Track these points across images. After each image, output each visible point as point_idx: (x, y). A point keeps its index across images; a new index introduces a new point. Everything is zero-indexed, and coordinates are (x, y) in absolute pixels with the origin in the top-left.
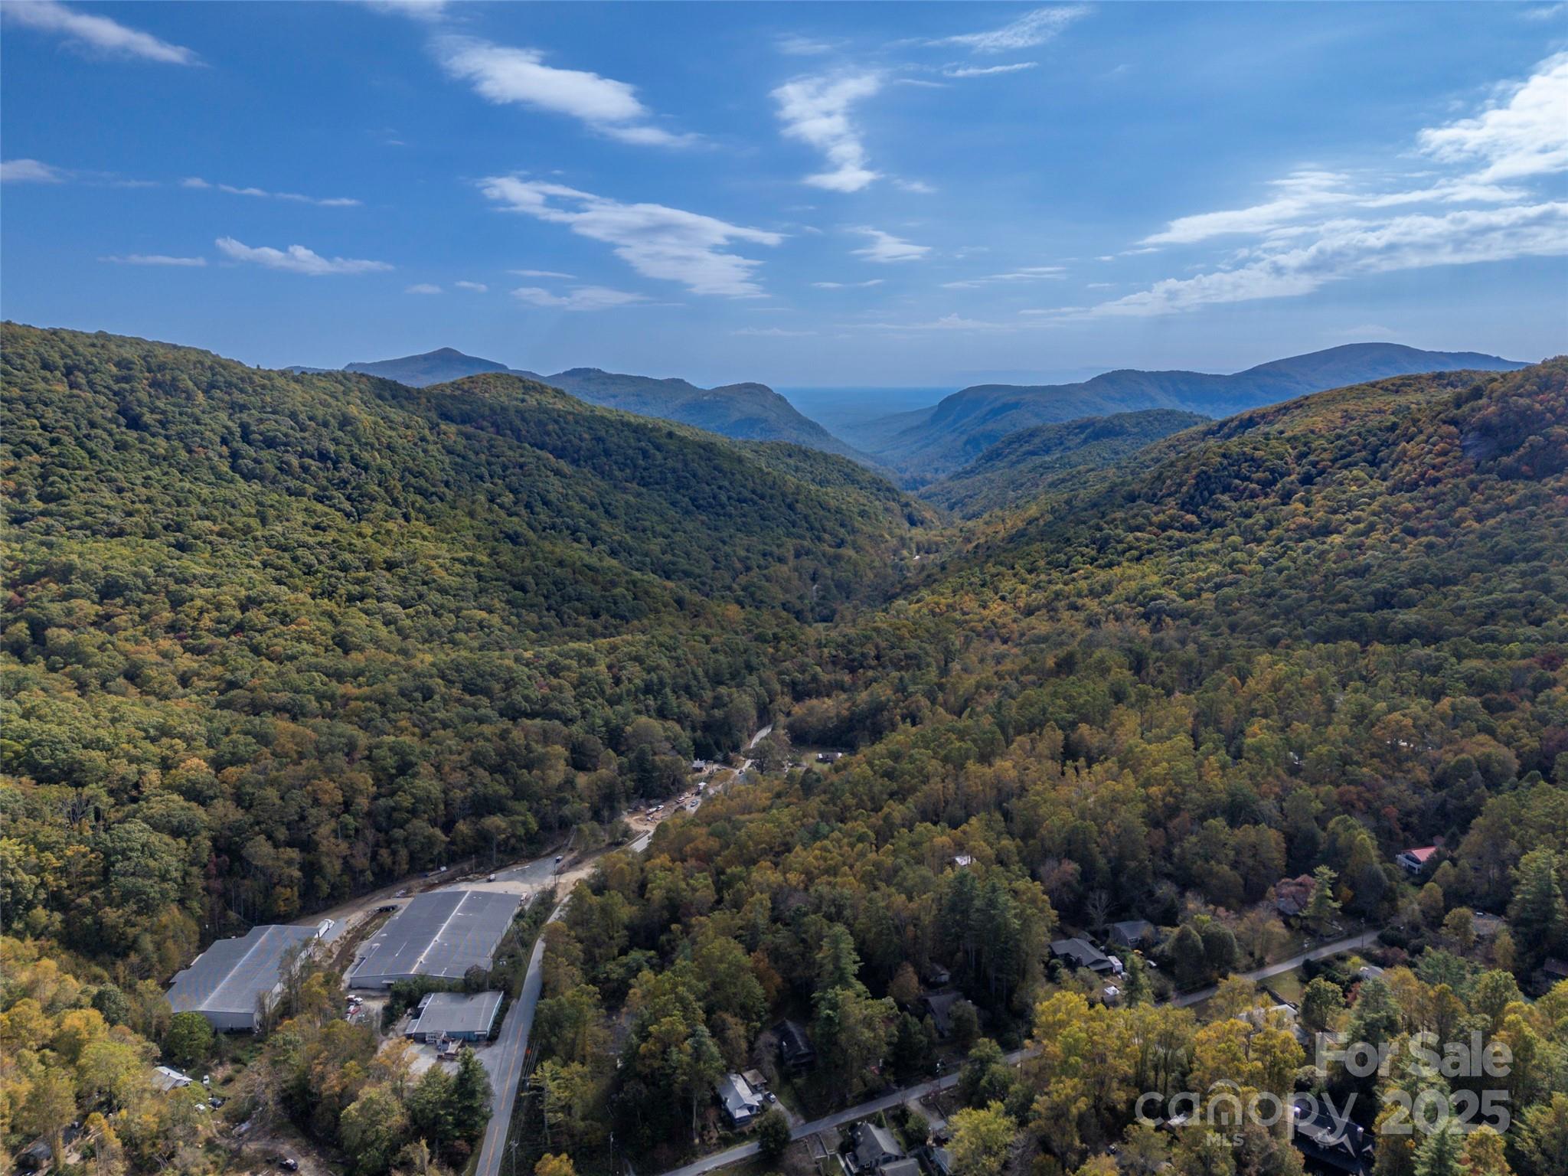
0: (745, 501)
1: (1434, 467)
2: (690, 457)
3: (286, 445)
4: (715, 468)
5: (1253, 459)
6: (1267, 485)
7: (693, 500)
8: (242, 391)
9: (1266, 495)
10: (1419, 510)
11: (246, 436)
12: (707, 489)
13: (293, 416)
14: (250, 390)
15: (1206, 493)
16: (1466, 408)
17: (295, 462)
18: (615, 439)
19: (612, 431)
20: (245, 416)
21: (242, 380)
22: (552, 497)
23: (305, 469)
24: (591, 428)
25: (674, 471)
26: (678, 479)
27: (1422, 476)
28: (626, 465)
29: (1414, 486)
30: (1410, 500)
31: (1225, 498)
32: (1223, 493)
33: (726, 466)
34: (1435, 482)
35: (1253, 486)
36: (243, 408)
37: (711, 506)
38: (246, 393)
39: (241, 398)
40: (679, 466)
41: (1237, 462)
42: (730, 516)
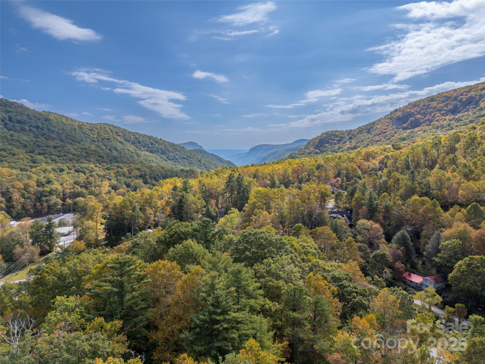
0: (184, 158)
1: (385, 129)
2: (167, 145)
3: (24, 123)
4: (175, 149)
5: (335, 135)
6: (339, 141)
7: (167, 157)
8: (10, 107)
9: (339, 144)
10: (381, 140)
11: (10, 120)
12: (172, 154)
13: (28, 115)
14: (13, 107)
15: (322, 144)
16: (393, 115)
17: (27, 128)
18: (142, 139)
19: (141, 136)
20: (10, 114)
21: (11, 104)
22: (119, 149)
23: (30, 130)
24: (134, 135)
25: (161, 149)
26: (162, 151)
27: (382, 132)
28: (145, 146)
29: (380, 134)
30: (379, 137)
31: (327, 145)
32: (327, 144)
33: (179, 149)
34: (385, 133)
35: (335, 141)
36: (10, 112)
37: (173, 159)
38: (12, 108)
39: (10, 109)
40: (163, 147)
41: (331, 136)
42: (179, 162)
